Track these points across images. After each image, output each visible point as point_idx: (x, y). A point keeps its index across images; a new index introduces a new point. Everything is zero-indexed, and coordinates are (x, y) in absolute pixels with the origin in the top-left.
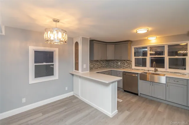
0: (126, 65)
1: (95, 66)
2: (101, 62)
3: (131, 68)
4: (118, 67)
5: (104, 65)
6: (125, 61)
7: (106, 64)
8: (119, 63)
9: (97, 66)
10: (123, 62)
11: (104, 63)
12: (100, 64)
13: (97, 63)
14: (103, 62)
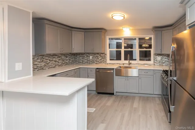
0: (100, 59)
1: (49, 64)
2: (63, 57)
3: (105, 62)
4: (89, 62)
5: (67, 61)
6: (98, 54)
7: (71, 59)
8: (91, 57)
9: (54, 63)
10: (95, 56)
11: (67, 59)
12: (60, 60)
13: (54, 59)
14: (66, 57)
